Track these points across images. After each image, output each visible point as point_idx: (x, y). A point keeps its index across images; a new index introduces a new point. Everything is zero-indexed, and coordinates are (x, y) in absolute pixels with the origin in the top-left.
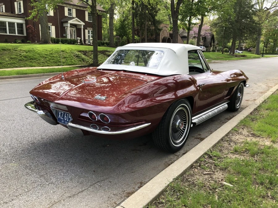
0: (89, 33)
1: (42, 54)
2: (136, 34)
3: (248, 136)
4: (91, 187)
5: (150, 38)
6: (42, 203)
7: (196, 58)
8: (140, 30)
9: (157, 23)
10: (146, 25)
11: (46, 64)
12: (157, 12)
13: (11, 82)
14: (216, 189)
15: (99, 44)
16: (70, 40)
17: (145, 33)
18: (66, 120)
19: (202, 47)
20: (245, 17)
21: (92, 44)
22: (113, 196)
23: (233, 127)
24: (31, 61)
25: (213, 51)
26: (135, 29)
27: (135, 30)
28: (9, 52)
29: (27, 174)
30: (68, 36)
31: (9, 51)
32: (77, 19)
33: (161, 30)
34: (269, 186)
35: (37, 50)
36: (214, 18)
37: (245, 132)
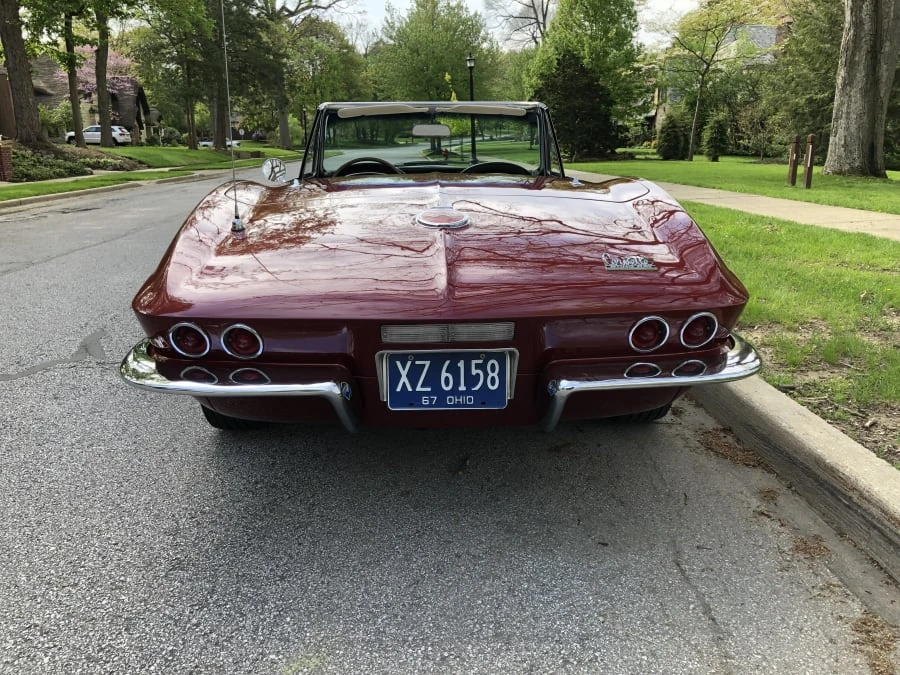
7: (126, 165)
18: (447, 389)
25: (151, 142)
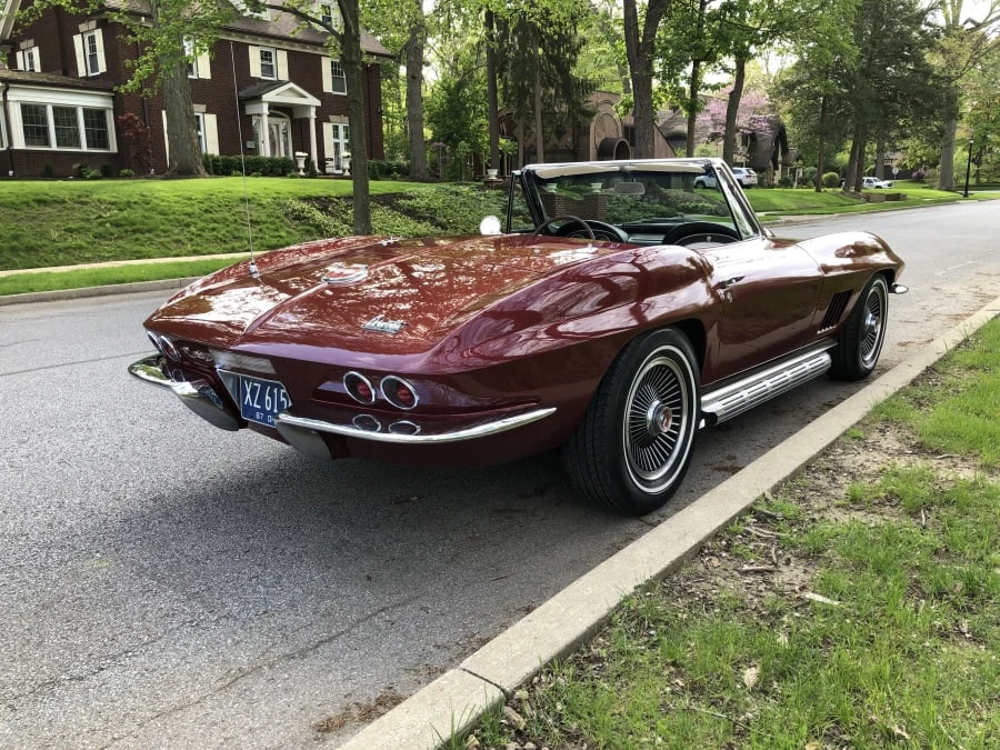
0: (336, 135)
1: (174, 213)
2: (503, 134)
3: (901, 453)
4: (361, 624)
5: (555, 145)
6: (199, 674)
8: (518, 116)
9: (577, 88)
10: (538, 99)
11: (189, 247)
12: (575, 51)
13: (71, 310)
14: (781, 613)
15: (374, 173)
16: (270, 160)
17: (537, 128)
18: (269, 409)
19: (744, 169)
20: (896, 57)
21: (347, 173)
22: (434, 650)
23: (847, 426)
24: (137, 240)
25: (785, 183)
26: (500, 115)
27: (500, 120)
28: (60, 211)
29: (145, 590)
30: (261, 146)
31: (59, 207)
32: (292, 85)
33: (593, 114)
34: (963, 601)
35: (156, 198)
36: (783, 63)
37: (890, 441)
